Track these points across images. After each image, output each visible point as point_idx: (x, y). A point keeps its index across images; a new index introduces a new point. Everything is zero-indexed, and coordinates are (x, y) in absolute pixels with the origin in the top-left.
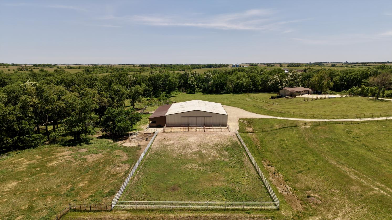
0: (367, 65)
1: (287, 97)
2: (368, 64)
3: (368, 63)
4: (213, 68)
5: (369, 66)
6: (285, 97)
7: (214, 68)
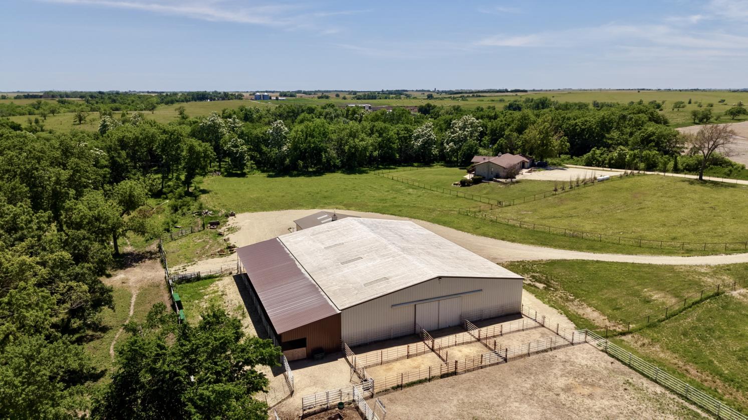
0: (480, 96)
1: (499, 182)
2: (481, 94)
3: (479, 92)
4: (209, 100)
5: (483, 96)
6: (491, 180)
7: (211, 100)
